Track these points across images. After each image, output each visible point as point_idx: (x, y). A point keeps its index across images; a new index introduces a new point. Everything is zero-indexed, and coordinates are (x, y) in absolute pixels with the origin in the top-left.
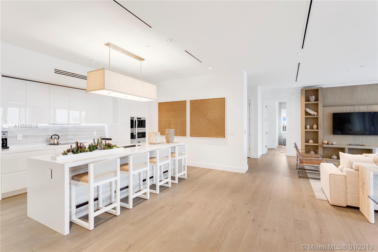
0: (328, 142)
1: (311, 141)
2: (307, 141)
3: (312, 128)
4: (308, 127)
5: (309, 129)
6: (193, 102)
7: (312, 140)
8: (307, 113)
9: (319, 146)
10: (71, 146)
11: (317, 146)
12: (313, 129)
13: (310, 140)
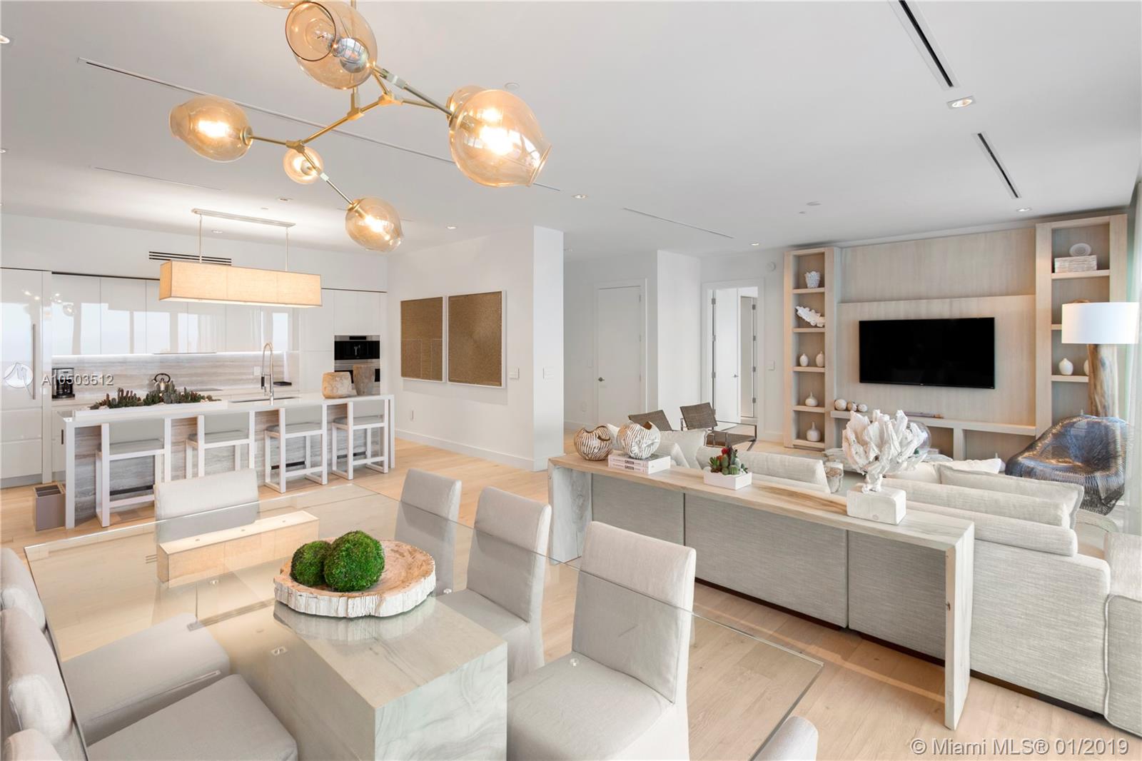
0: (847, 404)
1: (811, 401)
2: (801, 402)
3: (812, 363)
4: (804, 359)
5: (808, 366)
6: (454, 301)
7: (813, 396)
8: (800, 322)
9: (826, 415)
10: (108, 395)
11: (822, 415)
12: (816, 366)
13: (808, 397)
